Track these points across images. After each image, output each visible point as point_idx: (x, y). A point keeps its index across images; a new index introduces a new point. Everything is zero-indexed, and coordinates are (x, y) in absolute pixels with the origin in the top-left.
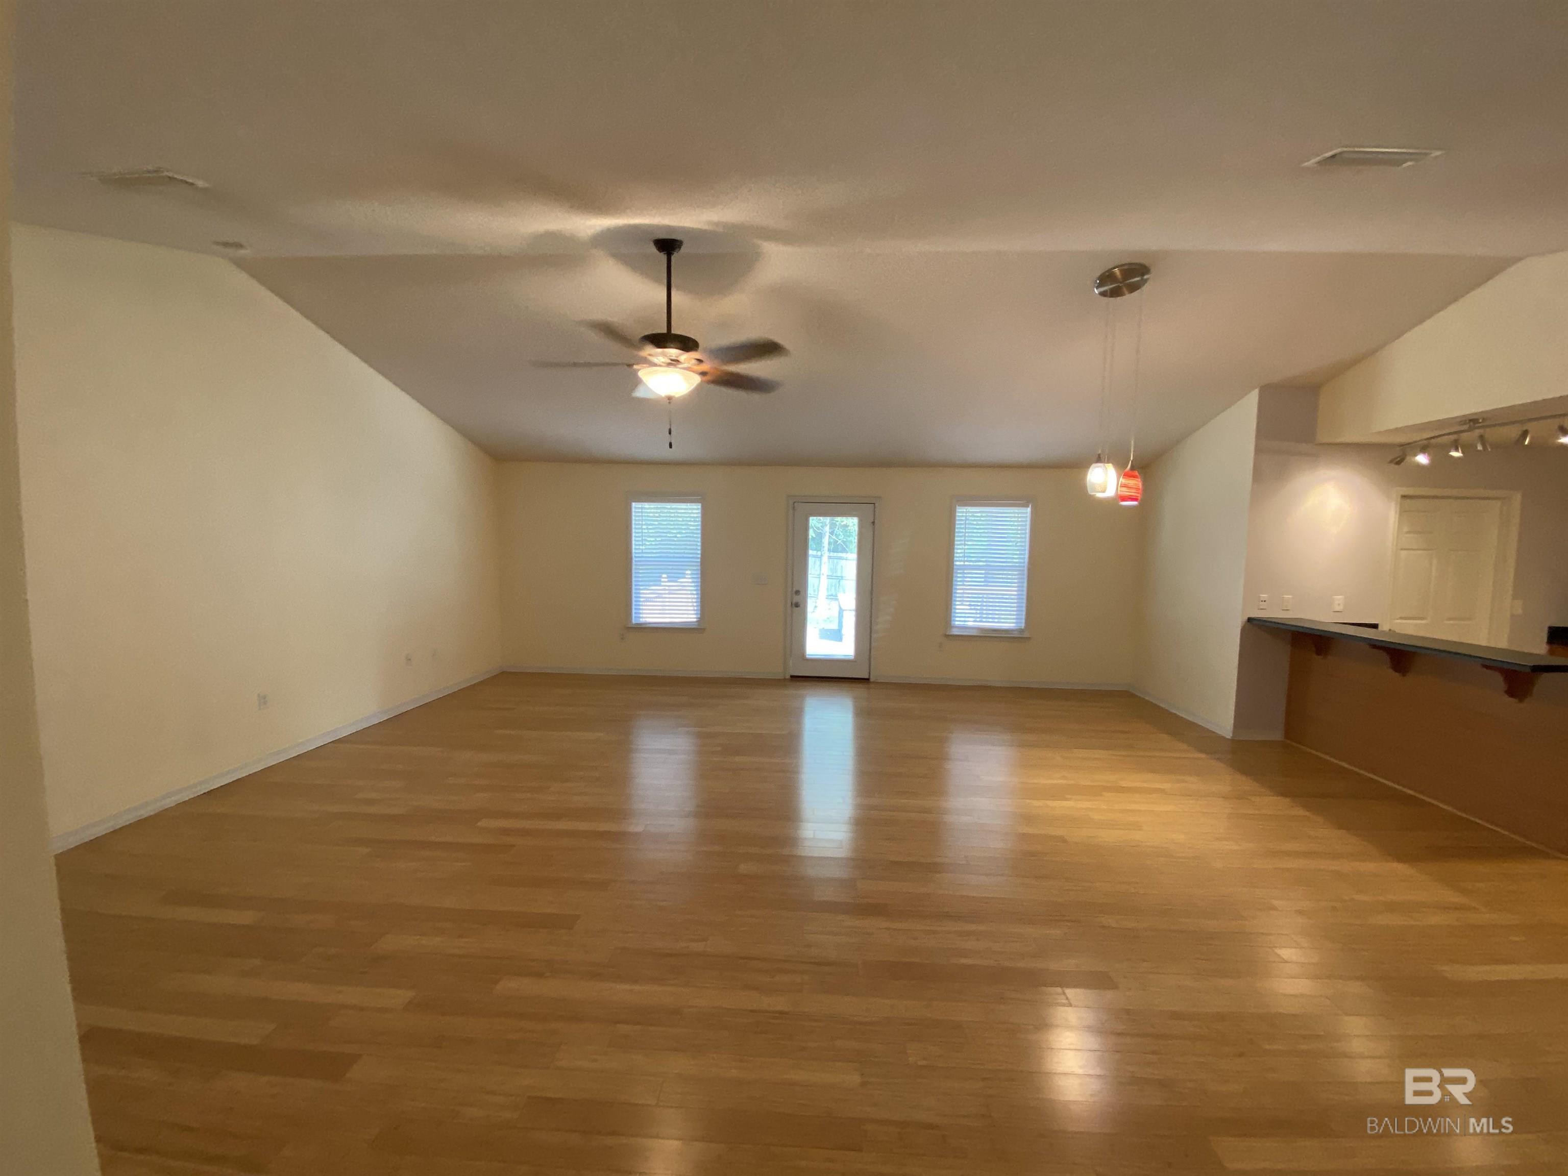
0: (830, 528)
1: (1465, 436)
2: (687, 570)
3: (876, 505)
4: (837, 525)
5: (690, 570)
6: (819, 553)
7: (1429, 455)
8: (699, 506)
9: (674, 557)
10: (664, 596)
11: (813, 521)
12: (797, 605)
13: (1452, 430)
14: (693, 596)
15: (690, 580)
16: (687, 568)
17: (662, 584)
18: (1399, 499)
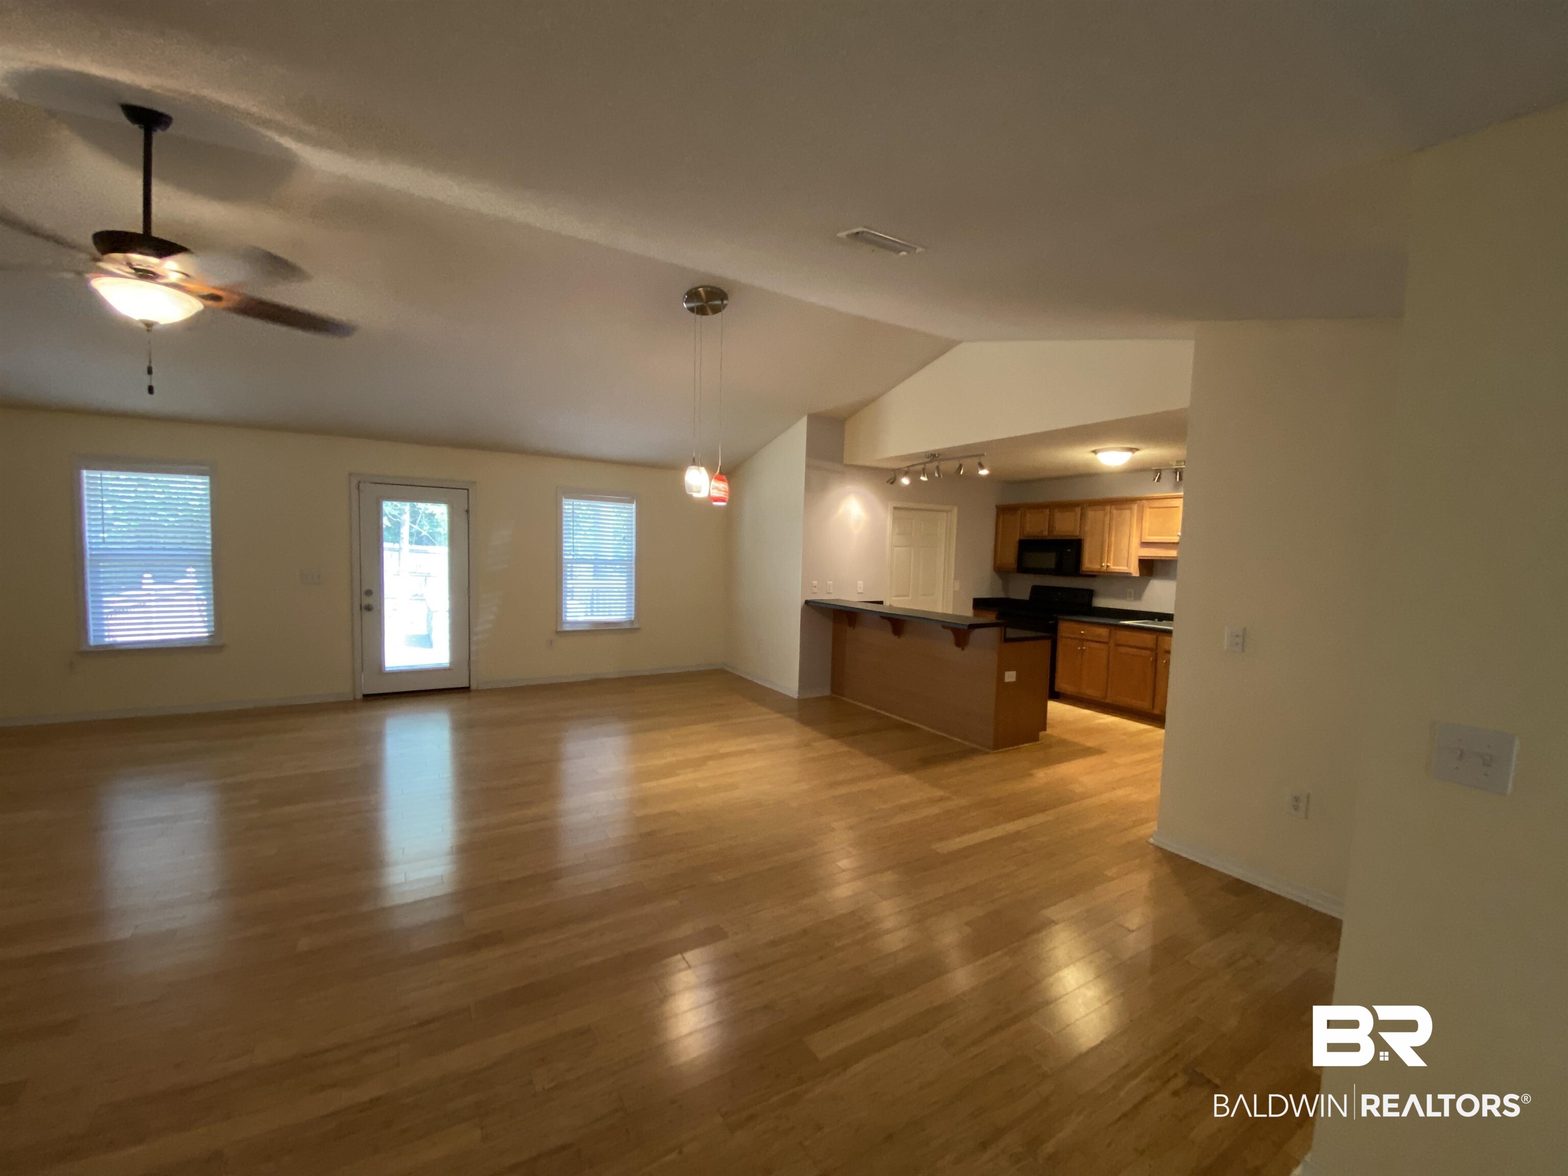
0: (411, 517)
1: (929, 466)
2: (188, 567)
3: (470, 490)
4: (419, 513)
5: (194, 567)
6: (397, 546)
7: (909, 477)
8: (206, 480)
9: (164, 549)
10: (147, 604)
11: (388, 507)
12: (369, 608)
13: (921, 461)
14: (200, 603)
15: (195, 581)
16: (189, 563)
17: (144, 587)
18: (892, 510)
